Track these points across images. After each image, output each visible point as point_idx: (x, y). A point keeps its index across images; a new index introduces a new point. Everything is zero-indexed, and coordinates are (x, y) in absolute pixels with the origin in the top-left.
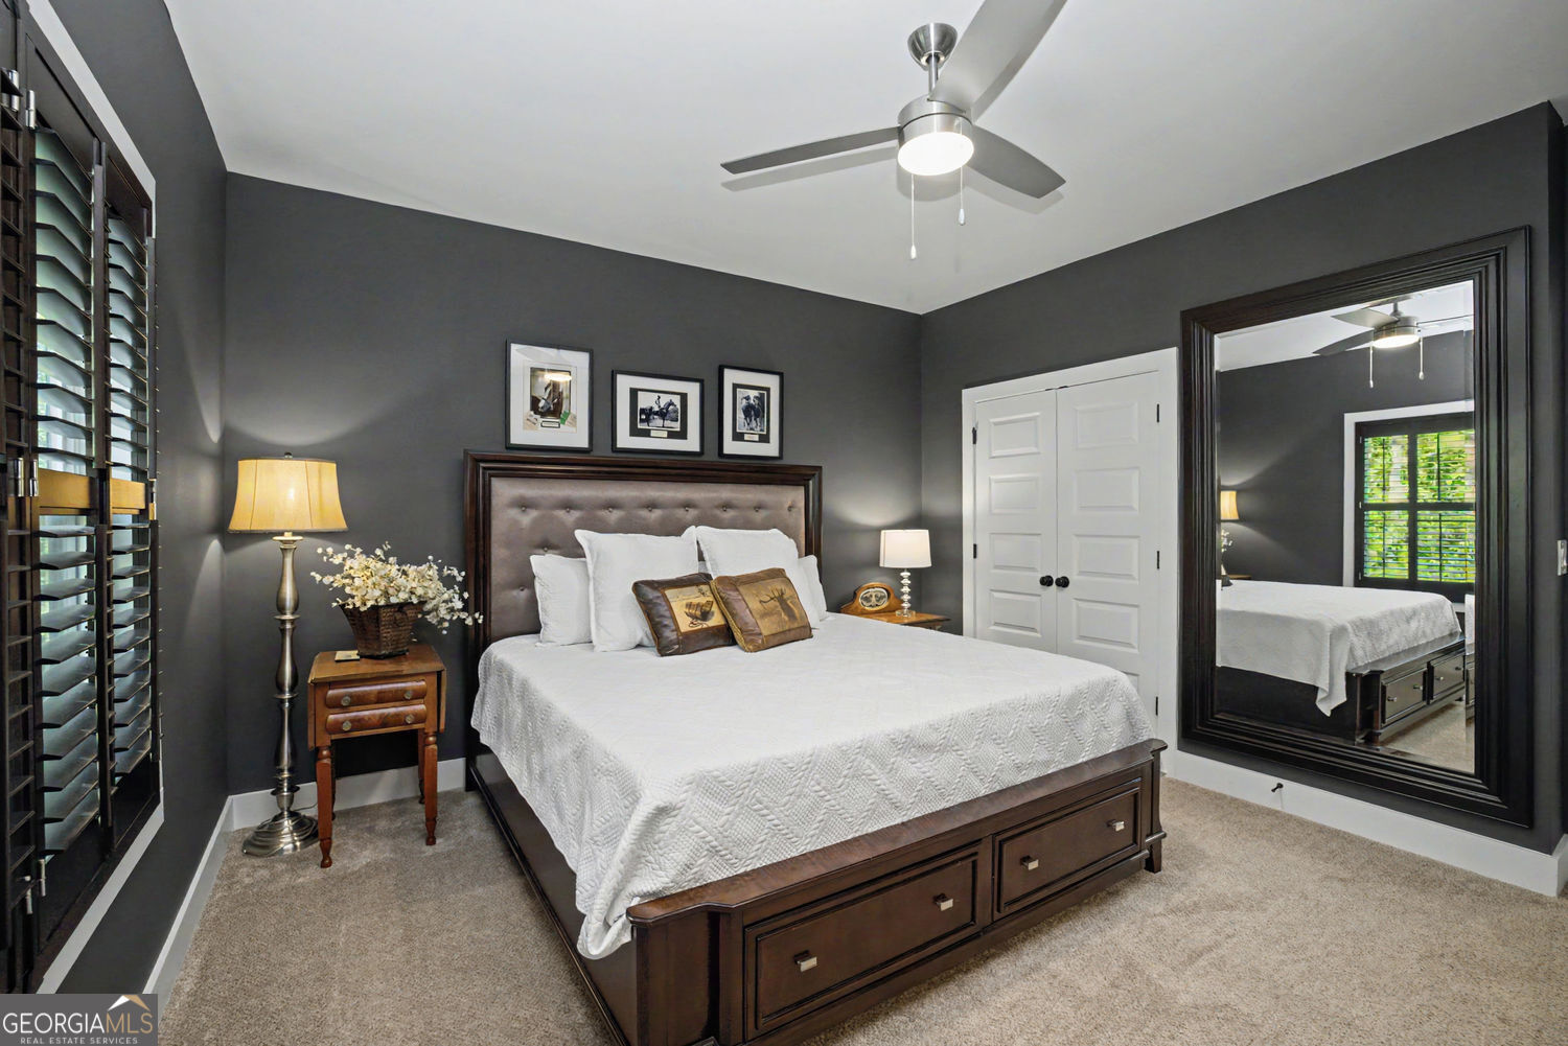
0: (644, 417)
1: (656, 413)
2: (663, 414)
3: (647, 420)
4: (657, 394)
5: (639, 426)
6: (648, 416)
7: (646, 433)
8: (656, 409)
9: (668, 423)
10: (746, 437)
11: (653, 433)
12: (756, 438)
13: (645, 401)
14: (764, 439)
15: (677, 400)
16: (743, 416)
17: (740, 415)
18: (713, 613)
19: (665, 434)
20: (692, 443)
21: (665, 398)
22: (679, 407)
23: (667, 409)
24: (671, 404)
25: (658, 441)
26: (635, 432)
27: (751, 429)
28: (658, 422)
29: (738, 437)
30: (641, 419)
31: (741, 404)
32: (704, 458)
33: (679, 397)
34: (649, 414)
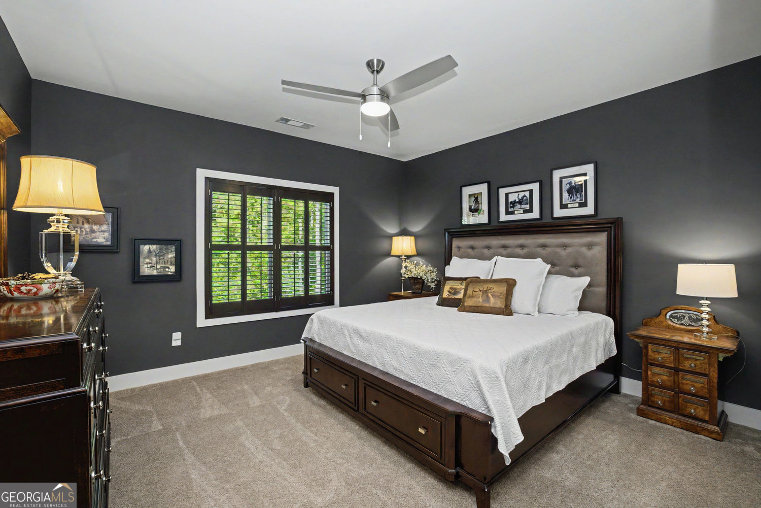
0: (511, 205)
1: (518, 202)
2: (520, 202)
3: (513, 207)
4: (517, 194)
5: (510, 210)
6: (513, 204)
7: (513, 213)
8: (517, 200)
9: (523, 206)
10: (569, 206)
11: (516, 212)
12: (577, 205)
13: (512, 198)
14: (583, 204)
15: (527, 194)
16: (567, 194)
17: (565, 195)
18: (460, 293)
19: (522, 212)
20: (536, 214)
21: (521, 195)
22: (528, 197)
23: (523, 199)
24: (525, 196)
25: (519, 215)
26: (508, 213)
27: (573, 201)
28: (519, 206)
29: (563, 206)
30: (511, 206)
31: (565, 188)
32: (544, 221)
33: (528, 192)
34: (514, 203)
